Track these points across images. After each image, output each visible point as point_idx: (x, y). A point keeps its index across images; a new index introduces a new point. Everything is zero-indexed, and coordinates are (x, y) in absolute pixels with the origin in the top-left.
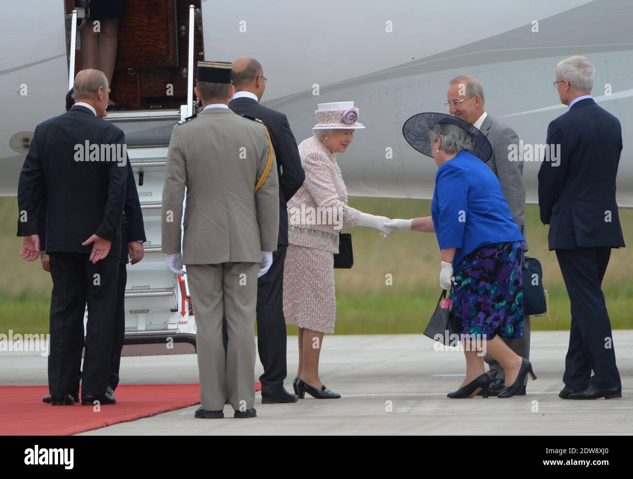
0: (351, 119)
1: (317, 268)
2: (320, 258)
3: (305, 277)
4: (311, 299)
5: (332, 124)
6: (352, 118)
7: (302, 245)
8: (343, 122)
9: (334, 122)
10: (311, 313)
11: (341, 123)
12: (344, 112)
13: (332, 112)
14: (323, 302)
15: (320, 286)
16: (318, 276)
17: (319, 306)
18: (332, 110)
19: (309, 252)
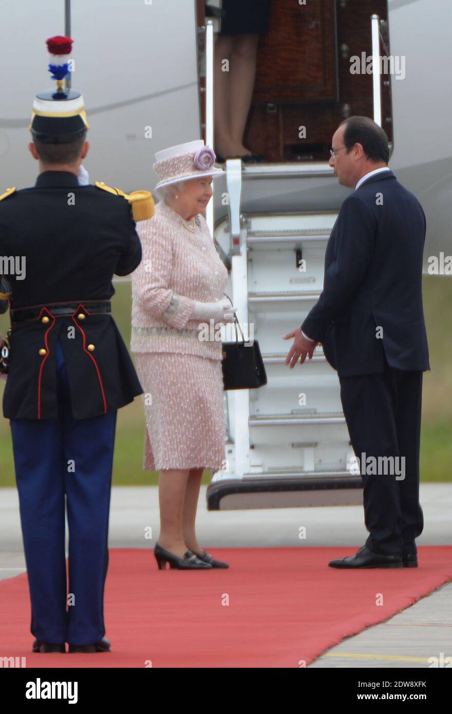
0: (206, 163)
1: (177, 381)
2: (179, 366)
3: (161, 397)
4: (175, 426)
5: (182, 174)
6: (207, 160)
7: (151, 351)
8: (196, 168)
9: (183, 172)
10: (177, 446)
11: (193, 170)
12: (194, 155)
13: (178, 158)
14: (192, 427)
15: (184, 405)
16: (179, 391)
17: (187, 433)
18: (178, 155)
19: (163, 360)
